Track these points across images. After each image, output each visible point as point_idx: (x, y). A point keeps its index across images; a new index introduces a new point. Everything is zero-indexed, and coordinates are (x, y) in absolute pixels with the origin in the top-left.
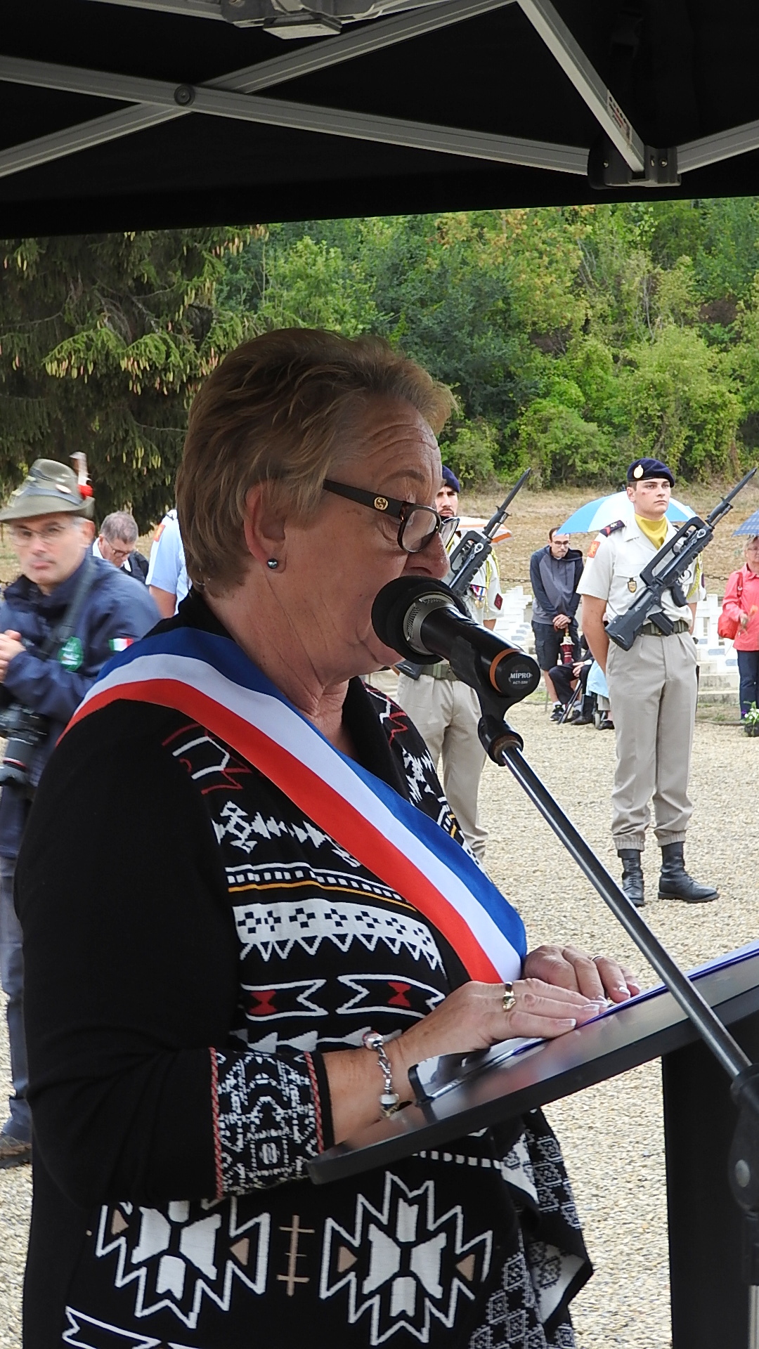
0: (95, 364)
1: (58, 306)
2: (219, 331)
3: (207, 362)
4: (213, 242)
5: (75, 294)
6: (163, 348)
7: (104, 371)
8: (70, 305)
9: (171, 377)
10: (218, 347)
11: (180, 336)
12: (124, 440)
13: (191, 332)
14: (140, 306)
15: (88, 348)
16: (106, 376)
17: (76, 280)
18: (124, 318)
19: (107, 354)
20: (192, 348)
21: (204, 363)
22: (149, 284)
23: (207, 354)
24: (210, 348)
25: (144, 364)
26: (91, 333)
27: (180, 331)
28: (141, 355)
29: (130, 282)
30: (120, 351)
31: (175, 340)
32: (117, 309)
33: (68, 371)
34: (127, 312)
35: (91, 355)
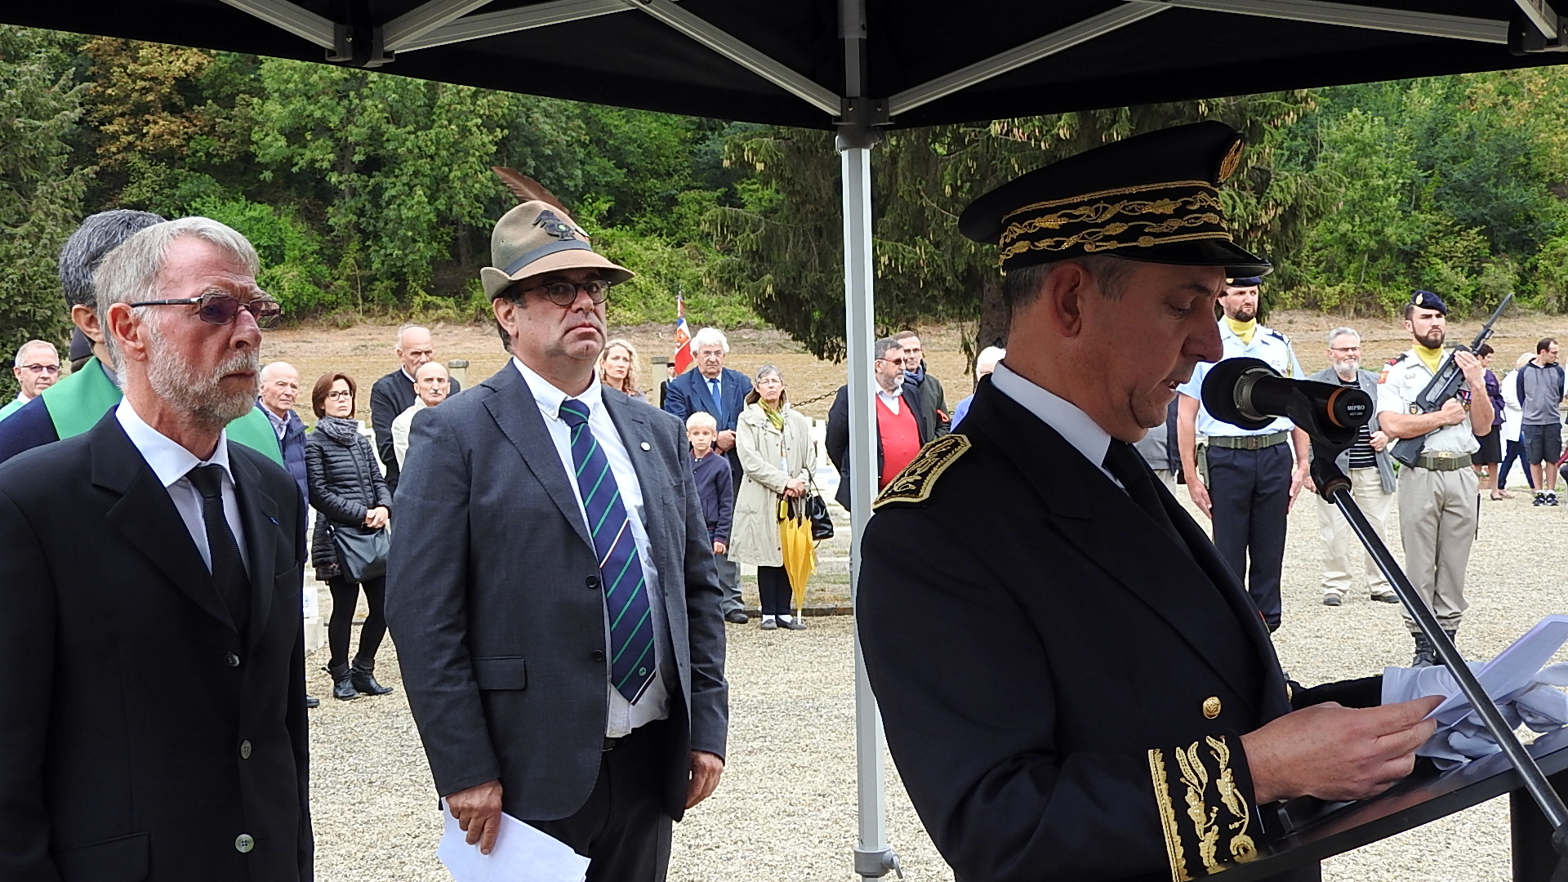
2: (1276, 188)
3: (1266, 213)
6: (1230, 202)
10: (1275, 200)
11: (1244, 193)
13: (1252, 189)
20: (1253, 201)
21: (1263, 214)
23: (1266, 206)
24: (1268, 202)
27: (1244, 189)
31: (1240, 195)
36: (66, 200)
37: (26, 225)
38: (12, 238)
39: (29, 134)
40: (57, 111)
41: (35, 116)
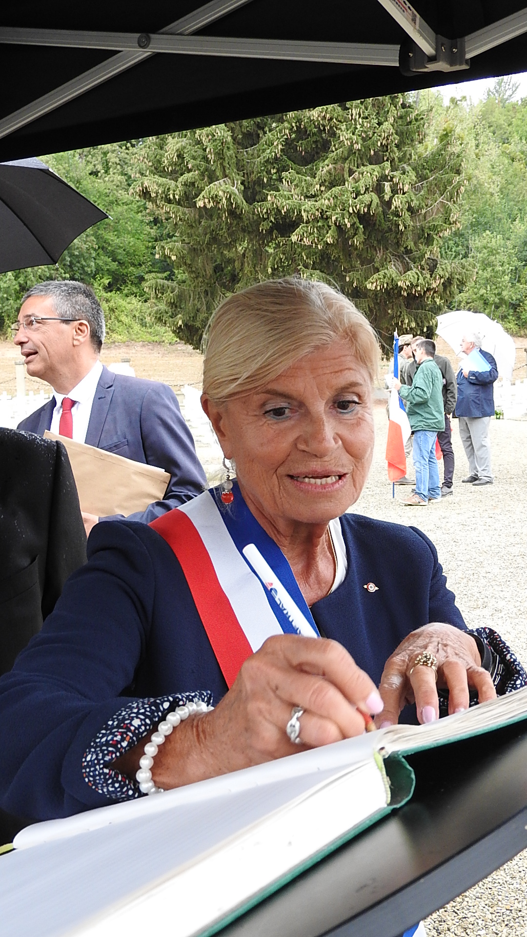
0: (387, 284)
1: (372, 260)
4: (438, 231)
5: (379, 255)
7: (391, 287)
8: (377, 259)
9: (419, 288)
10: (440, 275)
11: (424, 272)
12: (400, 316)
13: (428, 269)
14: (407, 259)
15: (384, 277)
16: (392, 288)
17: (380, 250)
18: (400, 264)
19: (392, 280)
21: (434, 282)
22: (411, 250)
24: (436, 276)
25: (408, 283)
26: (386, 271)
27: (424, 269)
28: (407, 280)
29: (402, 249)
30: (398, 278)
31: (421, 273)
32: (398, 260)
33: (376, 287)
34: (401, 262)
35: (385, 280)
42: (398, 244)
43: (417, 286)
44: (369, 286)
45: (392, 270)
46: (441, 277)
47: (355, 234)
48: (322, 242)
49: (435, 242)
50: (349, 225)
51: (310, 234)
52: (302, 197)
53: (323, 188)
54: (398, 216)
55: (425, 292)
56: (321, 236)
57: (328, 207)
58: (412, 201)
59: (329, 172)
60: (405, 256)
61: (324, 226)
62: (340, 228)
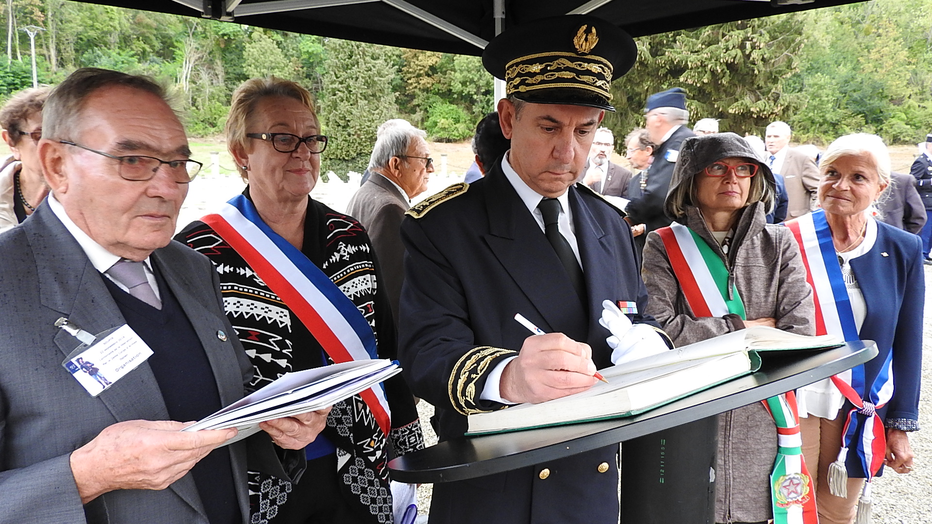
0: (743, 110)
1: (734, 94)
2: (782, 100)
4: (782, 74)
5: (739, 90)
6: (764, 105)
7: (745, 111)
8: (738, 93)
9: (765, 113)
11: (770, 101)
13: (773, 100)
14: (758, 93)
15: (742, 105)
16: (747, 113)
17: (740, 87)
18: (753, 97)
19: (747, 107)
20: (773, 104)
22: (762, 87)
23: (777, 106)
25: (758, 109)
26: (743, 101)
28: (757, 107)
29: (756, 86)
30: (751, 106)
31: (768, 103)
32: (752, 94)
33: (735, 112)
34: (754, 95)
35: (742, 107)
36: (389, 103)
37: (378, 110)
38: (374, 114)
39: (379, 82)
40: (387, 75)
41: (382, 77)
42: (753, 83)
43: (764, 111)
44: (730, 111)
45: (747, 100)
46: (781, 105)
47: (724, 76)
48: (700, 82)
49: (779, 82)
50: (719, 71)
51: (693, 76)
52: (689, 53)
53: (704, 46)
54: (755, 64)
55: (769, 115)
56: (700, 78)
57: (706, 59)
58: (765, 54)
59: (709, 36)
60: (757, 91)
61: (702, 71)
62: (713, 73)
